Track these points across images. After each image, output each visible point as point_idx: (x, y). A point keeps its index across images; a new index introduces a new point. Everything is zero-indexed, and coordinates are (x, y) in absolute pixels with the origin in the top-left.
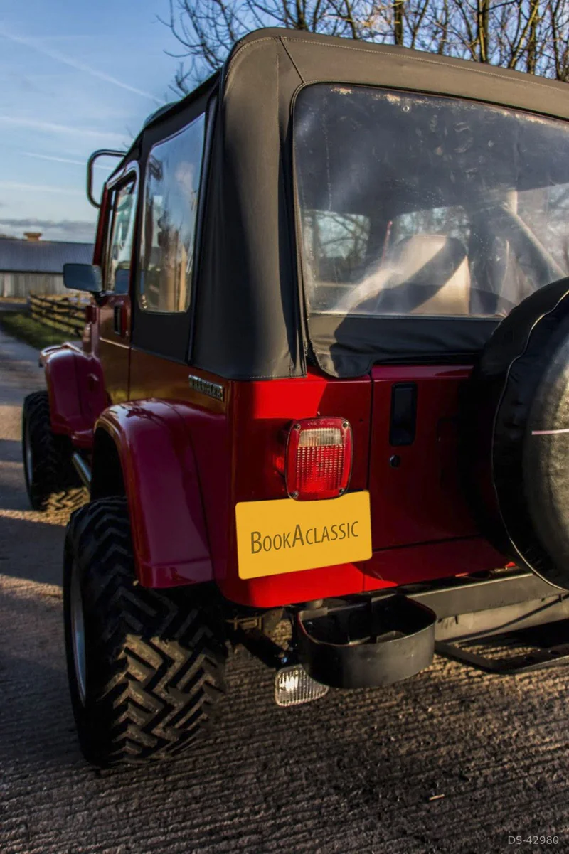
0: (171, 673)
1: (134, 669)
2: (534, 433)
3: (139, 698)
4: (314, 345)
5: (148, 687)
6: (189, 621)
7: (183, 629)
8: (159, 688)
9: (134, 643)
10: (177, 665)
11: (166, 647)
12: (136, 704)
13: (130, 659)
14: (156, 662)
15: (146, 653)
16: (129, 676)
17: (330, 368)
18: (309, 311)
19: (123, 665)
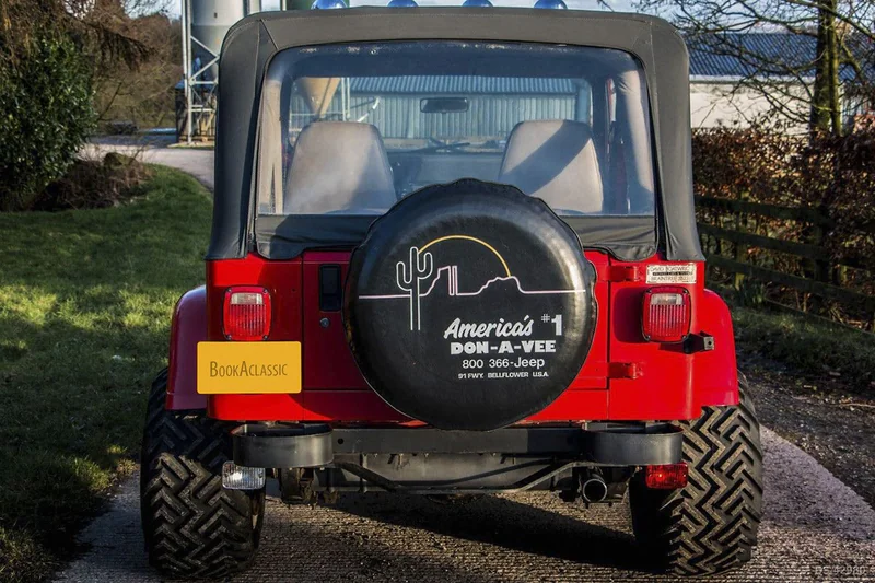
0: (193, 485)
1: (165, 476)
2: (360, 297)
3: (169, 500)
4: (258, 236)
5: (176, 493)
6: (210, 448)
7: (204, 453)
8: (185, 494)
9: (167, 458)
10: (198, 480)
11: (190, 464)
12: (167, 504)
13: (164, 469)
14: (183, 475)
15: (175, 466)
16: (162, 481)
17: (266, 252)
18: (259, 212)
19: (158, 472)
